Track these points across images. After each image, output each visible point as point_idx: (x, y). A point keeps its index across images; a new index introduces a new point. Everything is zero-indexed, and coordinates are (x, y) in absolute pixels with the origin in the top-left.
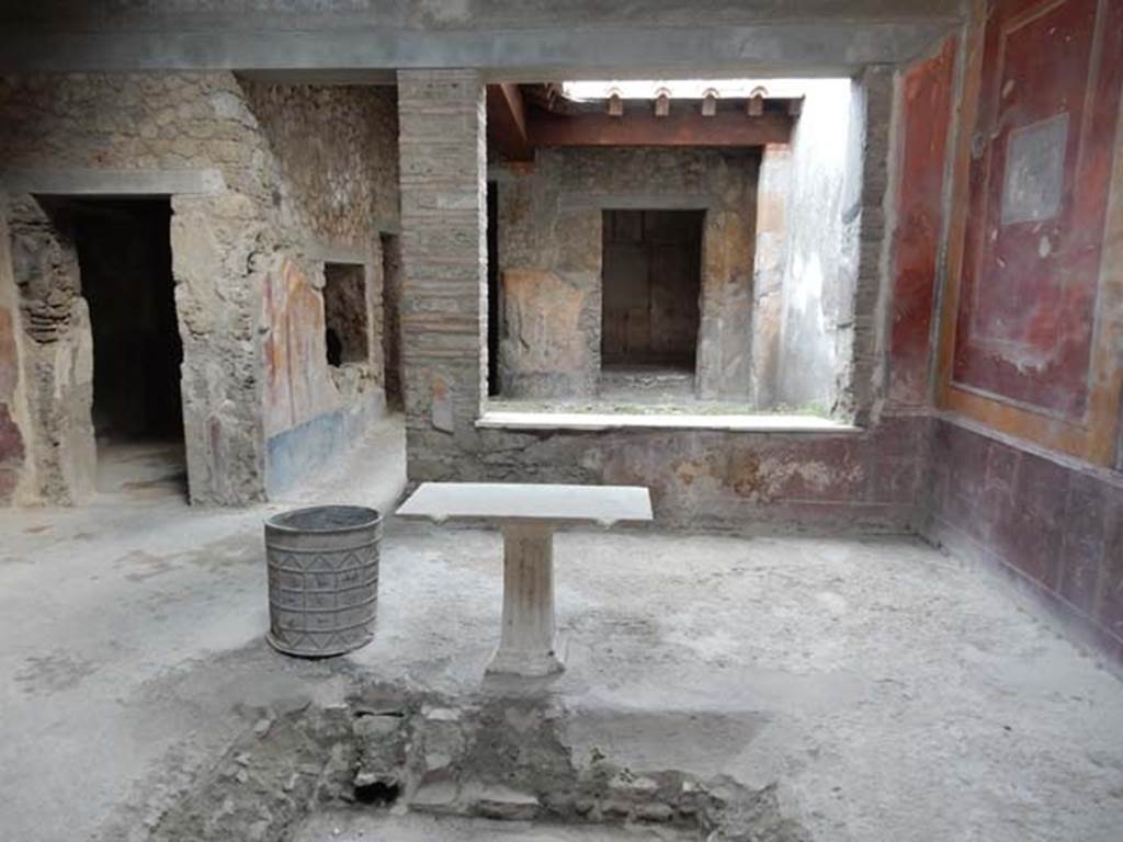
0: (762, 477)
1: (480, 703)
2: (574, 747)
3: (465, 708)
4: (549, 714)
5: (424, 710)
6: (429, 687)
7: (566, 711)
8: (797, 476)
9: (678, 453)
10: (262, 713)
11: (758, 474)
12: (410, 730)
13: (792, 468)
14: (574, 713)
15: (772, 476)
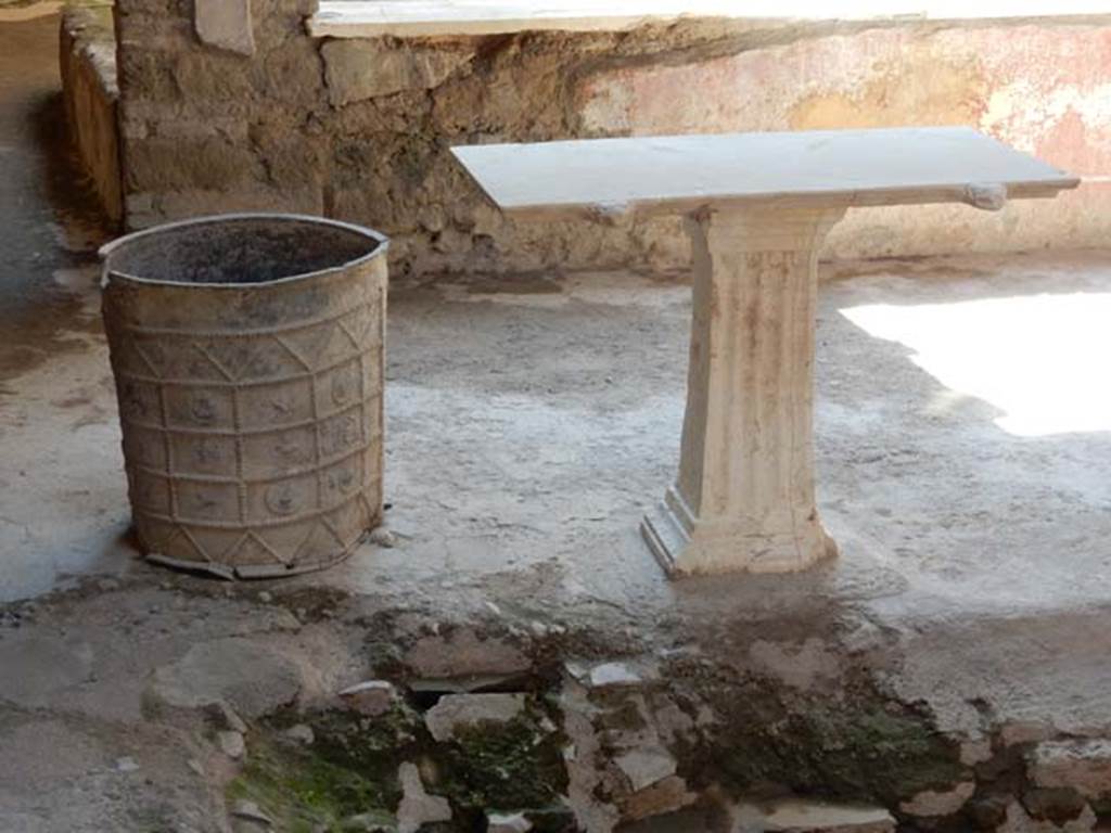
0: (996, 127)
1: (692, 640)
2: (931, 700)
3: (665, 652)
4: (853, 642)
5: (574, 669)
6: (561, 623)
7: (887, 631)
8: (1072, 119)
9: (808, 80)
10: (216, 721)
11: (987, 120)
12: (556, 714)
13: (1063, 99)
14: (907, 634)
15: (1017, 123)
